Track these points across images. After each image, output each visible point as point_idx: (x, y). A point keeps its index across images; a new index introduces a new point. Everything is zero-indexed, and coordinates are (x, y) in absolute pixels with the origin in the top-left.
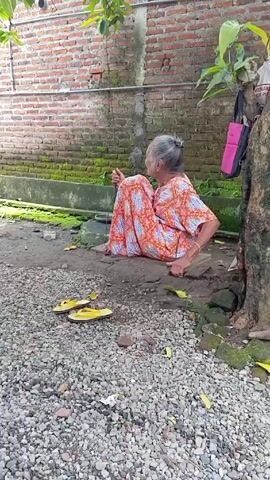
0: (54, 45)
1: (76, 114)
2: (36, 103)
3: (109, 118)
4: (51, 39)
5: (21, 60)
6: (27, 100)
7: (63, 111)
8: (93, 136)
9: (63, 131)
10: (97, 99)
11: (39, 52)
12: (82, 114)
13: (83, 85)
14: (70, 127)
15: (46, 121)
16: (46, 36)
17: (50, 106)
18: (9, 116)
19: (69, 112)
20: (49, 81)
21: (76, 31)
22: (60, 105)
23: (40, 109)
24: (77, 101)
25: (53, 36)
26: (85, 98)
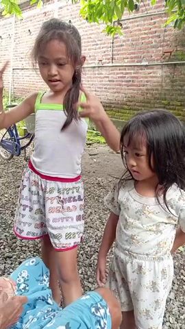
0: (142, 34)
1: (150, 79)
2: (124, 72)
3: (172, 82)
4: (140, 30)
5: (119, 44)
6: (120, 70)
7: (142, 77)
8: (160, 94)
9: (140, 89)
10: (166, 69)
11: (130, 38)
12: (155, 79)
13: (157, 60)
14: (145, 88)
15: (130, 83)
16: (136, 28)
17: (134, 73)
18: (107, 79)
19: (146, 77)
20: (135, 57)
21: (156, 25)
22: (141, 73)
23: (127, 76)
24: (151, 71)
25: (142, 28)
26: (158, 69)
